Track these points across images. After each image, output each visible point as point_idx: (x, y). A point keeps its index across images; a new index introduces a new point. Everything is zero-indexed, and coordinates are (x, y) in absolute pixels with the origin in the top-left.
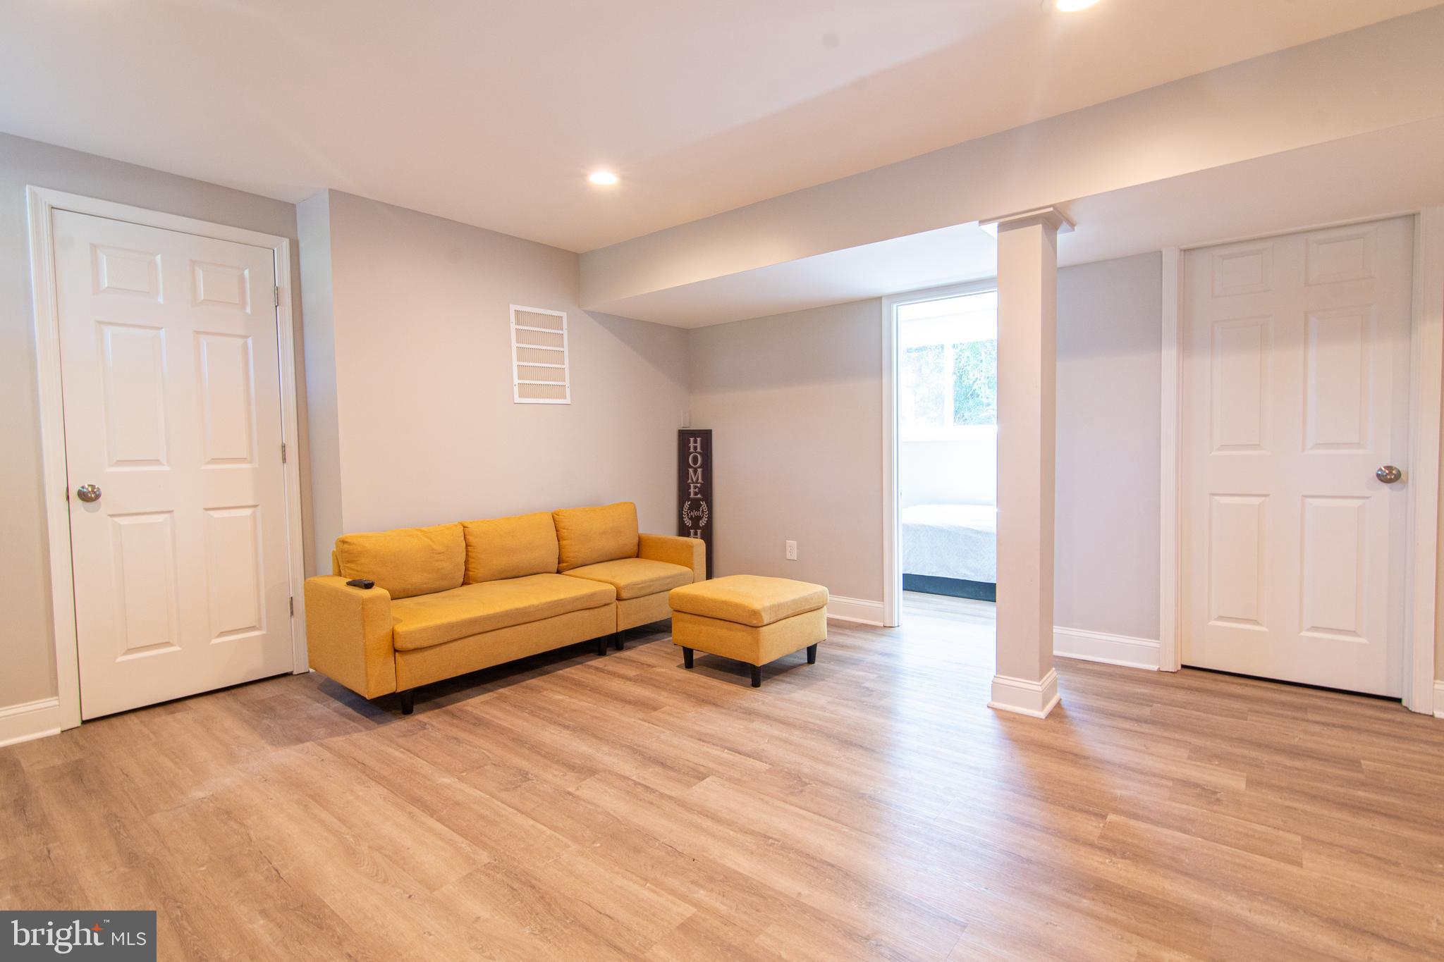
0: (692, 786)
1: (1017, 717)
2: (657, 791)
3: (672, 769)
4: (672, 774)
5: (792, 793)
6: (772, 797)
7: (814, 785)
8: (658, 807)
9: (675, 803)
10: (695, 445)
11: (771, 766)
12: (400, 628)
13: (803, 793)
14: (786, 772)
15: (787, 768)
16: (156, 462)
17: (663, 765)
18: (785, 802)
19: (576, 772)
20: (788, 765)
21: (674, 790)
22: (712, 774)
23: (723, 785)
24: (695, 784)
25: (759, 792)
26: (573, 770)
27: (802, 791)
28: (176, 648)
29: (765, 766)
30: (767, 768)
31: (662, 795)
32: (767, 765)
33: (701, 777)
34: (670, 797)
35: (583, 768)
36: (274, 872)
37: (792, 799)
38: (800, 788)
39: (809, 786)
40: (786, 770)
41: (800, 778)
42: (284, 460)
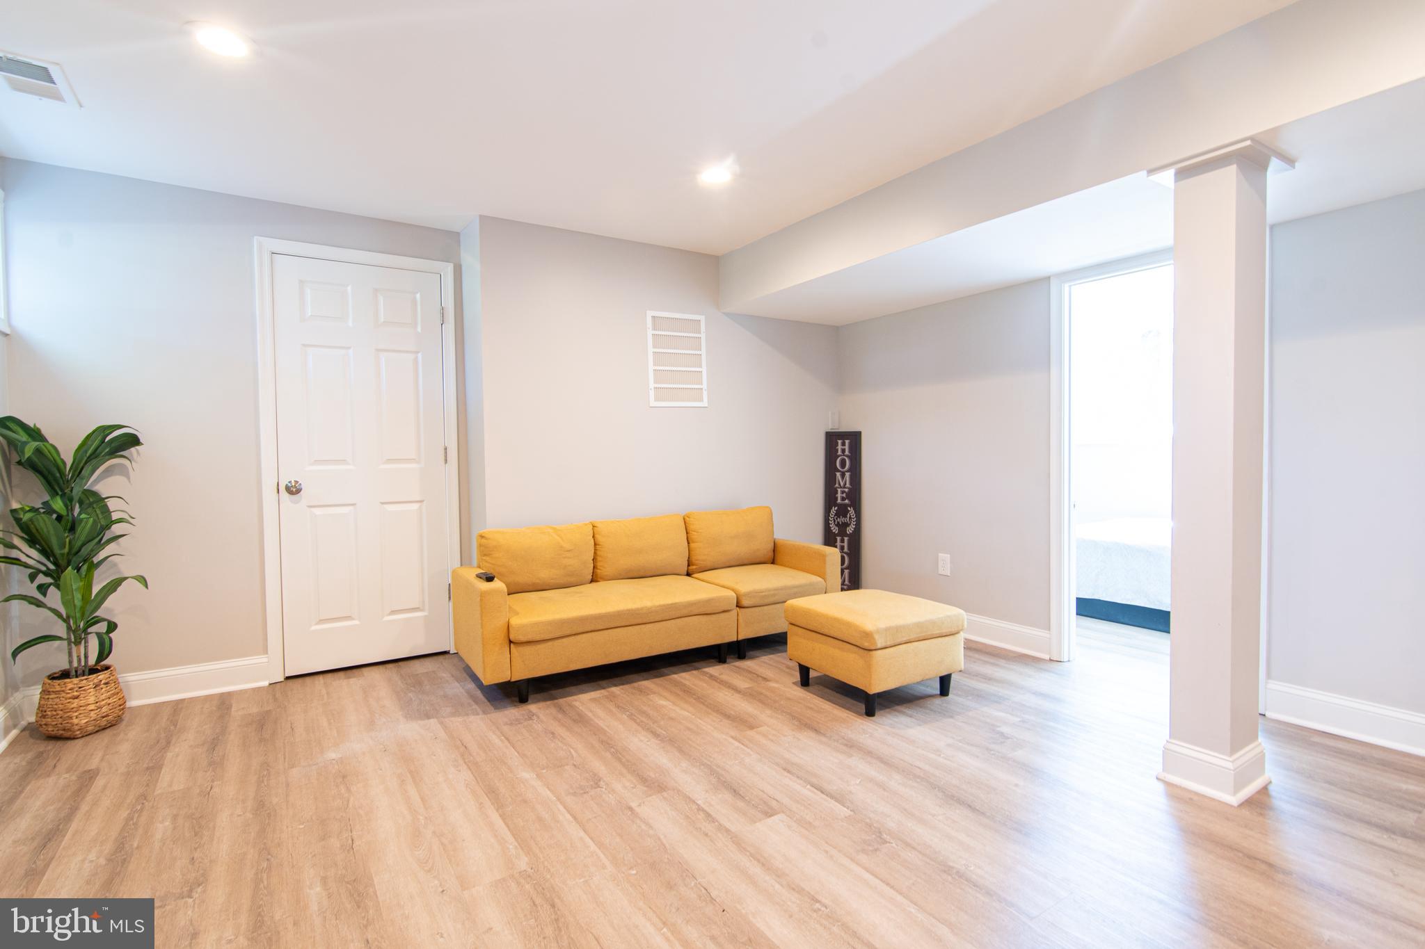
0: (755, 822)
1: (1195, 798)
2: (717, 821)
3: (742, 798)
4: (741, 804)
5: (863, 851)
6: (840, 851)
7: (894, 845)
8: (711, 840)
9: (731, 838)
10: (843, 447)
11: (852, 813)
12: (515, 621)
13: (878, 853)
14: (867, 824)
15: (870, 819)
16: (344, 462)
17: (735, 792)
18: (852, 860)
19: (647, 786)
20: (872, 815)
21: (735, 823)
22: (783, 812)
23: (789, 827)
24: (760, 820)
25: (827, 843)
26: (645, 783)
27: (876, 850)
28: (356, 622)
29: (843, 811)
30: (847, 815)
31: (721, 828)
32: (849, 812)
33: (770, 813)
34: (728, 831)
35: (653, 783)
36: (350, 841)
37: (863, 858)
38: (876, 847)
39: (888, 844)
40: (868, 821)
41: (880, 833)
42: (446, 461)
